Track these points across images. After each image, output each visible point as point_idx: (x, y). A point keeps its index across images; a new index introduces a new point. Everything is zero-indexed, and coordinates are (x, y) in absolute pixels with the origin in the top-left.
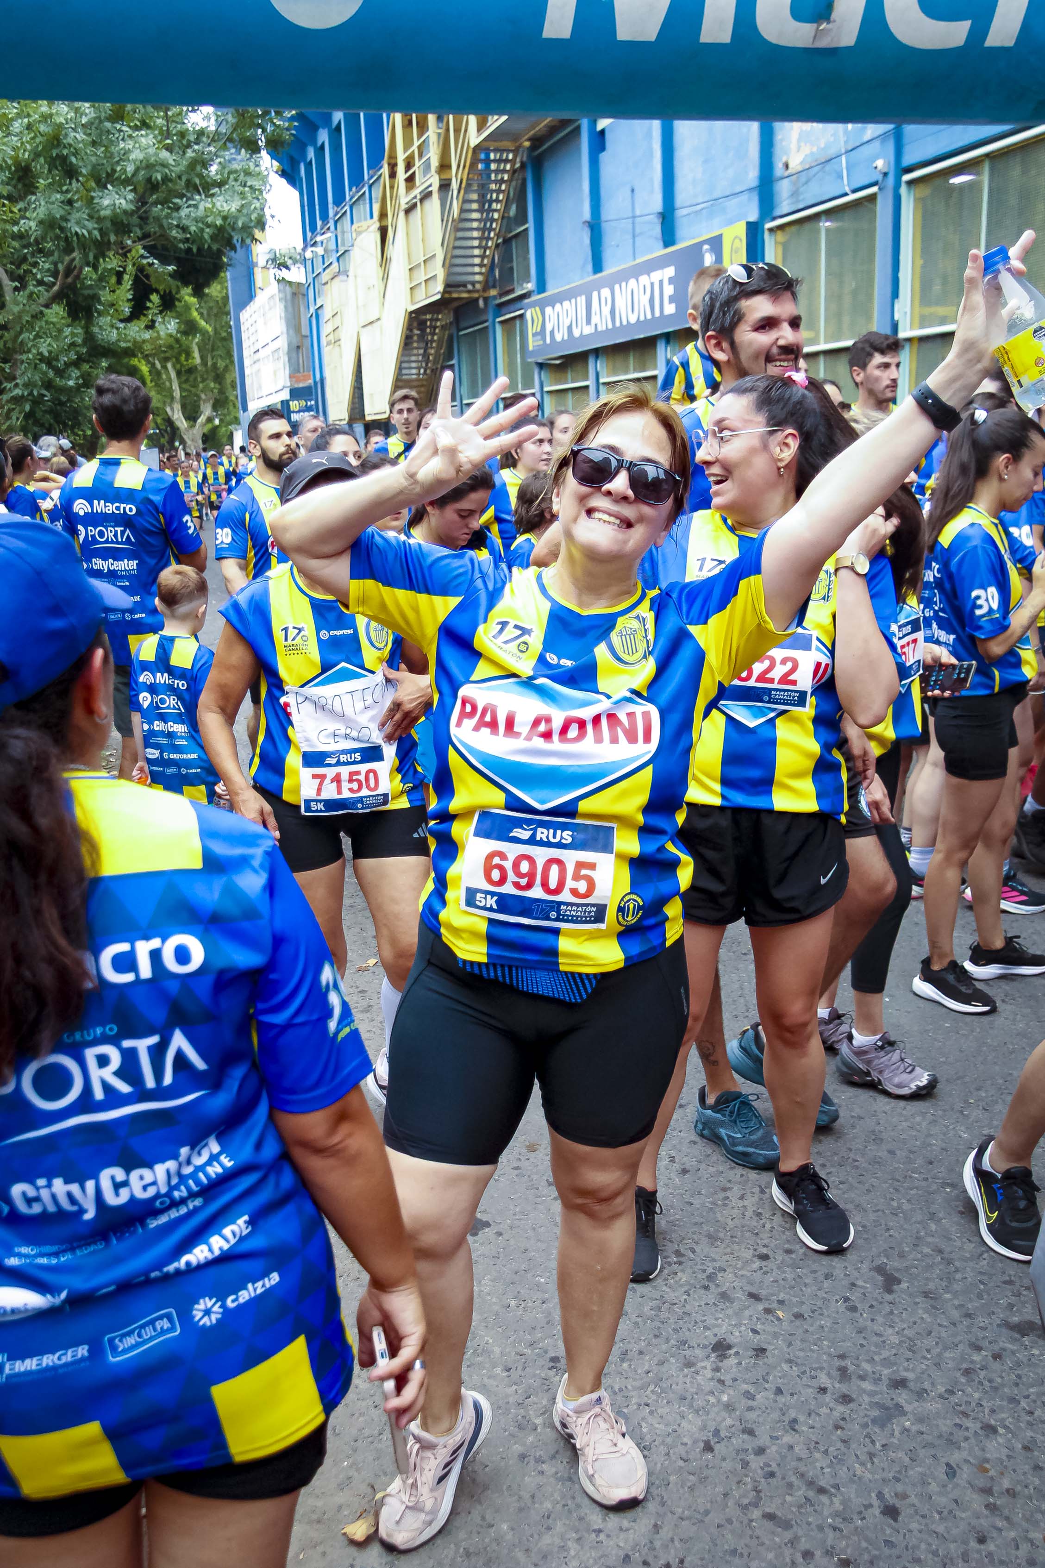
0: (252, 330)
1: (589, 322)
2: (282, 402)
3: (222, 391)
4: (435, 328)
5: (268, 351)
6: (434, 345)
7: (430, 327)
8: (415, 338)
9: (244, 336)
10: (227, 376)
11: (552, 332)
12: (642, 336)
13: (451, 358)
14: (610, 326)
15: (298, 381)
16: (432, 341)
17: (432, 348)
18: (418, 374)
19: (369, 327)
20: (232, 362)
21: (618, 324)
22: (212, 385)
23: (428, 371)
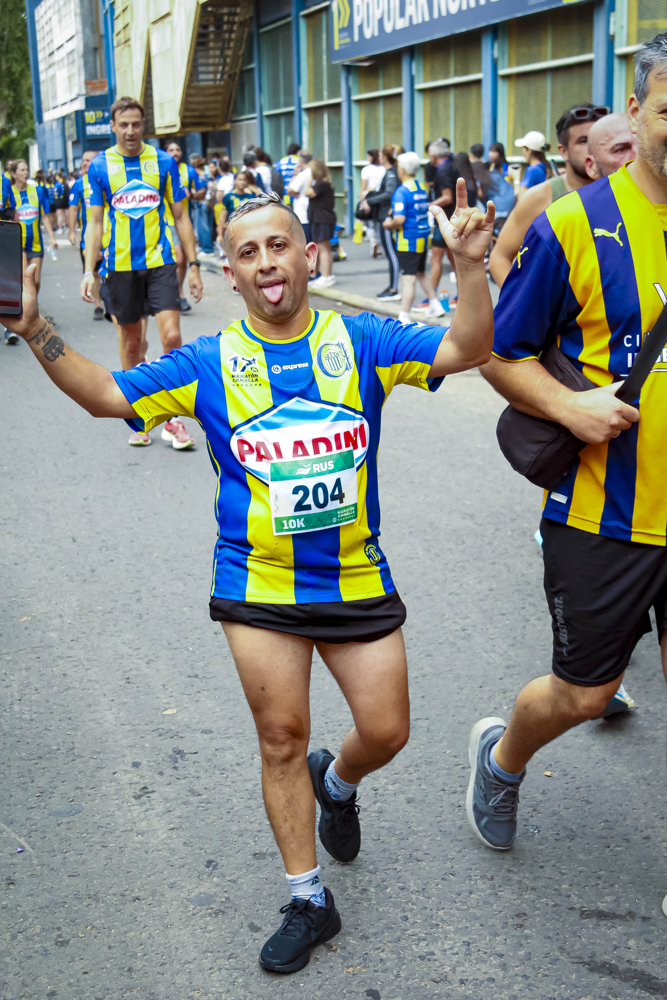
0: (47, 29)
1: (402, 14)
2: (77, 112)
3: (17, 100)
4: (233, 23)
5: (63, 53)
6: (232, 44)
7: (228, 22)
8: (212, 36)
9: (39, 36)
10: (23, 82)
11: (361, 27)
12: (464, 30)
13: (251, 61)
14: (427, 18)
15: (95, 88)
16: (230, 40)
17: (229, 48)
18: (215, 80)
19: (159, 24)
20: (28, 66)
21: (436, 15)
22: (6, 92)
23: (225, 77)
